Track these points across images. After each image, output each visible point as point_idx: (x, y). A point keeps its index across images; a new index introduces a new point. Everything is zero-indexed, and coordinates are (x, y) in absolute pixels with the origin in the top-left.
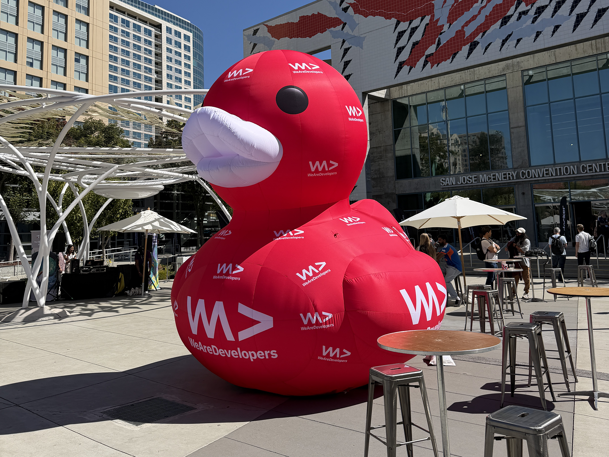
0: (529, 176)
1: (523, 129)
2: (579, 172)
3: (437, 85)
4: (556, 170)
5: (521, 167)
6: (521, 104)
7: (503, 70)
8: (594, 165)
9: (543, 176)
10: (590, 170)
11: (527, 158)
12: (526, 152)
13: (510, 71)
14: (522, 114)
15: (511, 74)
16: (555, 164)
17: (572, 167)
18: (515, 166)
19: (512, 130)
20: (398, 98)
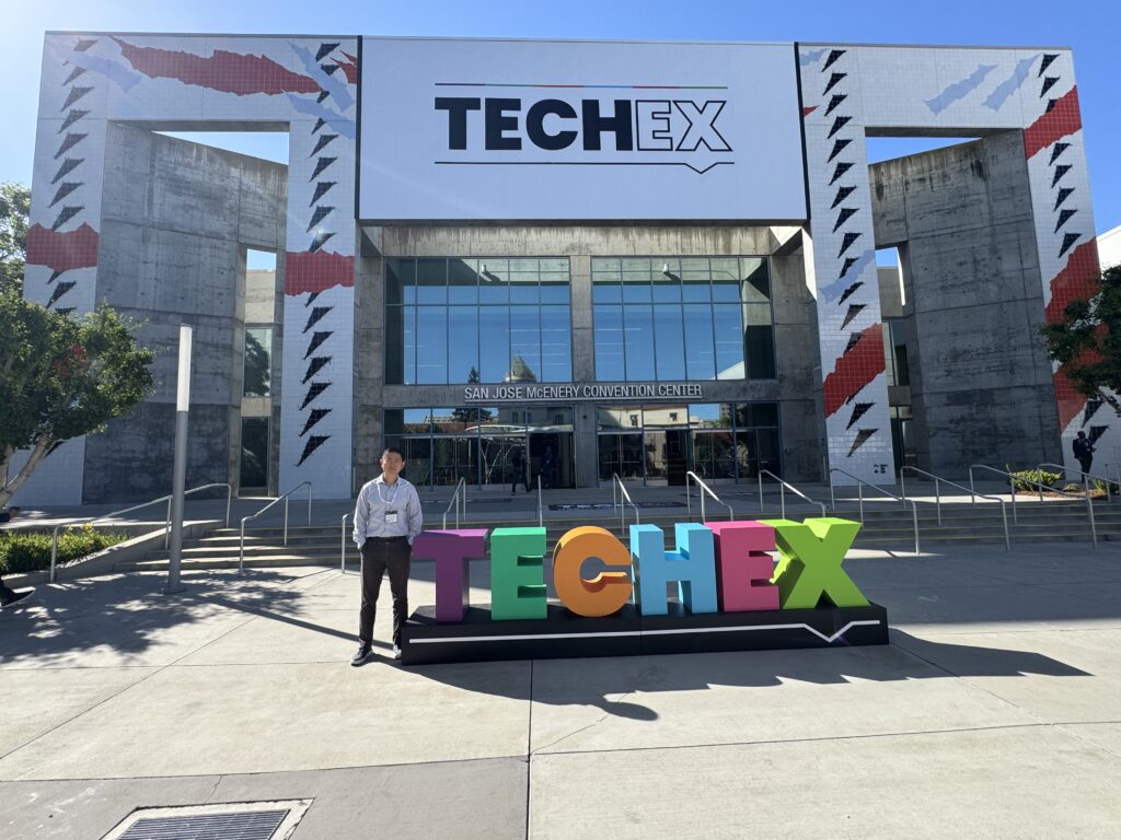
0: (595, 393)
1: (589, 332)
2: (657, 394)
4: (630, 388)
5: (584, 381)
6: (588, 300)
7: (568, 251)
8: (674, 386)
9: (614, 396)
10: (670, 392)
11: (591, 370)
12: (592, 362)
13: (576, 254)
14: (589, 313)
15: (577, 259)
16: (627, 382)
18: (576, 379)
19: (575, 332)
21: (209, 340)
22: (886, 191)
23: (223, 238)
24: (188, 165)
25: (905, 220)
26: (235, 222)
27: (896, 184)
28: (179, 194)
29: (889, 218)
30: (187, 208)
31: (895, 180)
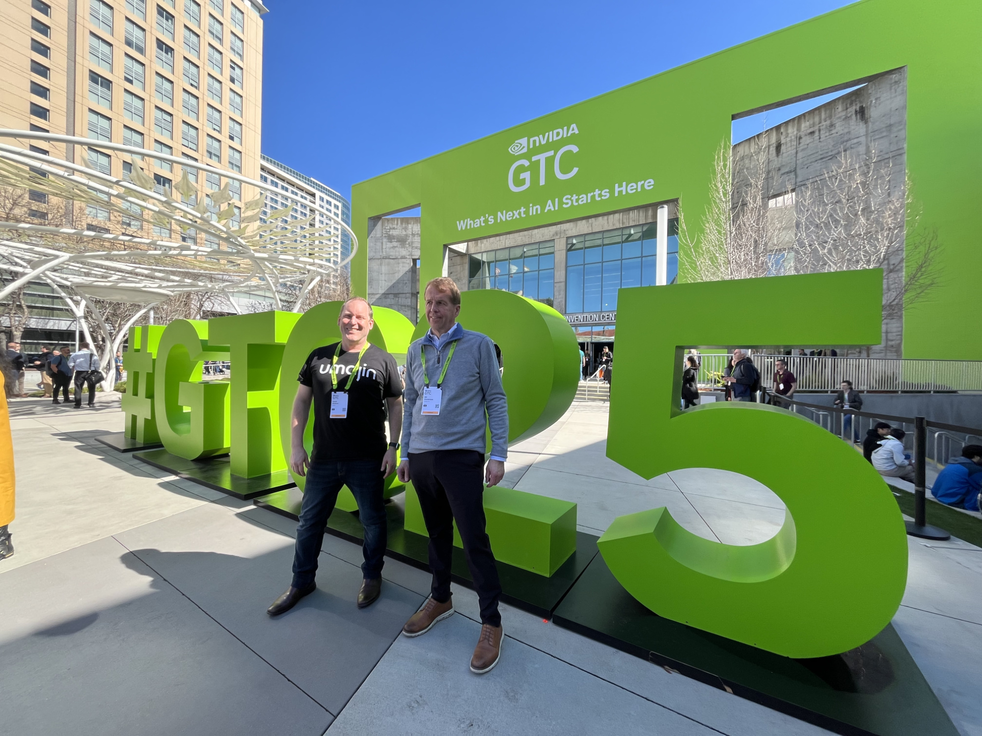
1: (563, 284)
2: (599, 320)
3: (503, 244)
4: (584, 317)
6: (563, 265)
7: (553, 235)
8: (611, 315)
9: (574, 322)
10: (607, 318)
11: (564, 307)
12: (564, 303)
13: (558, 237)
14: (564, 272)
15: (558, 240)
16: (583, 312)
17: (595, 315)
19: (555, 284)
20: (474, 254)
21: (402, 304)
22: (783, 148)
23: (406, 258)
24: (394, 228)
25: (795, 170)
26: (410, 250)
27: (791, 141)
28: (391, 242)
29: (783, 171)
30: (394, 247)
31: (791, 137)
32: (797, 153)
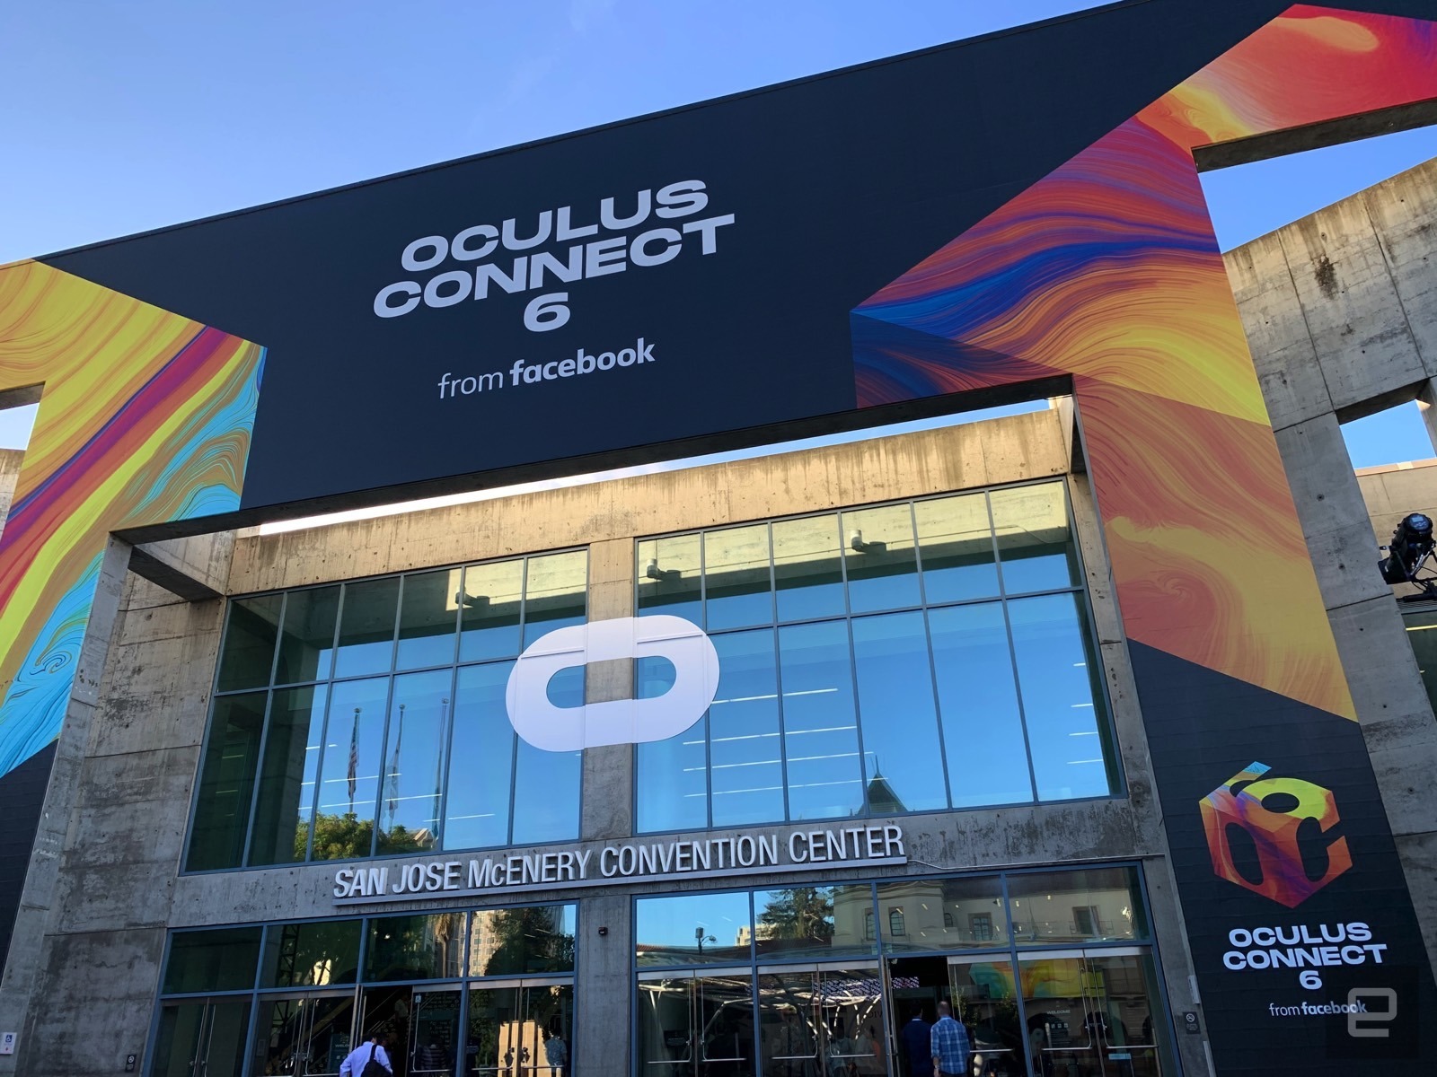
0: (627, 868)
2: (784, 857)
5: (606, 838)
8: (829, 835)
9: (673, 870)
10: (818, 852)
11: (626, 805)
12: (627, 785)
13: (602, 537)
15: (604, 546)
20: (252, 594)
22: (1339, 274)
25: (1406, 329)
27: (1363, 253)
29: (1363, 333)
31: (1359, 244)
32: (1394, 283)
